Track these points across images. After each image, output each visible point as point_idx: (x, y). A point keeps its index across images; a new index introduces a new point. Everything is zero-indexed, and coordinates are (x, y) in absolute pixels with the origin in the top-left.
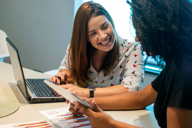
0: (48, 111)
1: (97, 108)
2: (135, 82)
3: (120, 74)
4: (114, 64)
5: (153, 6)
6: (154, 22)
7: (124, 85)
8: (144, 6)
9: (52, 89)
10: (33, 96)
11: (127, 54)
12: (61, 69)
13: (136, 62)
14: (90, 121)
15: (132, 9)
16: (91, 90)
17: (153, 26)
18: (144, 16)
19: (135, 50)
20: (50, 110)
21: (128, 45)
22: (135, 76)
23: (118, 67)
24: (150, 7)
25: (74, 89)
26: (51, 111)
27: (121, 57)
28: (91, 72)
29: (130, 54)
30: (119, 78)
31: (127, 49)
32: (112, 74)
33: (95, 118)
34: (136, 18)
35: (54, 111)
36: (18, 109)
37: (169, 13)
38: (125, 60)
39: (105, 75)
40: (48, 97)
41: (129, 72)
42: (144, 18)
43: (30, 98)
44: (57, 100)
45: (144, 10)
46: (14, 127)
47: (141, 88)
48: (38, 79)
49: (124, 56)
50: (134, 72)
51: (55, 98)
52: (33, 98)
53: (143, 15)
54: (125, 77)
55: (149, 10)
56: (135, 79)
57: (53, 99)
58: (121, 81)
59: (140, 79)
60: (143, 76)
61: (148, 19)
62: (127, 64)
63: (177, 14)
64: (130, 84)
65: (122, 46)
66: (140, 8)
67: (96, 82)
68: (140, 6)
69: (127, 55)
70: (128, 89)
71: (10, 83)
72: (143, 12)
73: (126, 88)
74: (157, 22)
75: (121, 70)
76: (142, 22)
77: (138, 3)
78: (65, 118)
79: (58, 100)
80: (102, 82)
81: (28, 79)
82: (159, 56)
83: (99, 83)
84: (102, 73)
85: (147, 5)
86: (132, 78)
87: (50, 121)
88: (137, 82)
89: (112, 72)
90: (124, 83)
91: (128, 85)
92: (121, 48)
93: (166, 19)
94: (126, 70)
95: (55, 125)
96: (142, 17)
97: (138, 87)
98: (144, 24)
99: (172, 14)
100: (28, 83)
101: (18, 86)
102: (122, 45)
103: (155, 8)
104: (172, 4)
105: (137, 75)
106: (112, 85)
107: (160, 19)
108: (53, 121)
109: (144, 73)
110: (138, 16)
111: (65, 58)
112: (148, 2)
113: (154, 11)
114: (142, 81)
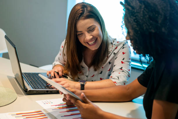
0: (44, 101)
1: (86, 100)
2: (122, 77)
3: (109, 69)
4: (104, 61)
5: (145, 9)
6: (146, 24)
7: (112, 80)
8: (138, 8)
9: (46, 82)
10: (29, 88)
11: (116, 51)
12: (55, 64)
13: (124, 59)
14: (80, 111)
15: (125, 10)
16: (82, 83)
17: (145, 28)
18: (137, 17)
19: (123, 48)
20: (45, 100)
21: (117, 44)
22: (123, 71)
23: (108, 63)
24: (142, 10)
25: (66, 83)
26: (47, 101)
27: (110, 54)
28: (83, 67)
29: (118, 52)
30: (107, 72)
31: (116, 47)
32: (101, 69)
33: (84, 109)
34: (129, 18)
35: (49, 102)
36: (16, 99)
37: (160, 16)
38: (113, 57)
39: (95, 70)
40: (43, 89)
41: (116, 68)
42: (136, 19)
43: (26, 90)
44: (50, 92)
45: (137, 11)
46: (12, 115)
47: (127, 82)
48: (34, 73)
49: (113, 53)
50: (122, 68)
51: (50, 91)
52: (29, 90)
53: (135, 17)
54: (113, 72)
55: (142, 12)
56: (122, 74)
57: (47, 91)
58: (109, 75)
59: (127, 74)
60: (130, 72)
61: (140, 21)
62: (115, 60)
63: (168, 18)
64: (117, 78)
65: (111, 45)
66: (133, 10)
67: (87, 76)
68: (133, 8)
69: (115, 53)
70: (116, 83)
71: (8, 76)
72: (136, 14)
73: (114, 82)
74: (149, 24)
75: (110, 66)
76: (135, 23)
77: (132, 5)
78: (58, 108)
79: (52, 92)
80: (93, 76)
81: (24, 73)
82: (148, 55)
83: (89, 77)
84: (92, 69)
85: (140, 7)
86: (119, 73)
87: (44, 110)
88: (124, 77)
89: (102, 68)
90: (112, 78)
91: (116, 79)
92: (110, 46)
93: (157, 22)
94: (114, 66)
95: (49, 114)
96: (134, 18)
97: (125, 81)
98: (137, 25)
99: (163, 17)
100: (24, 76)
101: (16, 79)
102: (112, 43)
103: (147, 10)
104: (164, 8)
105: (124, 71)
106: (101, 79)
107: (151, 21)
108: (47, 110)
109: (131, 69)
110: (130, 17)
111: (59, 54)
112: (141, 5)
113: (146, 13)
114: (129, 76)
